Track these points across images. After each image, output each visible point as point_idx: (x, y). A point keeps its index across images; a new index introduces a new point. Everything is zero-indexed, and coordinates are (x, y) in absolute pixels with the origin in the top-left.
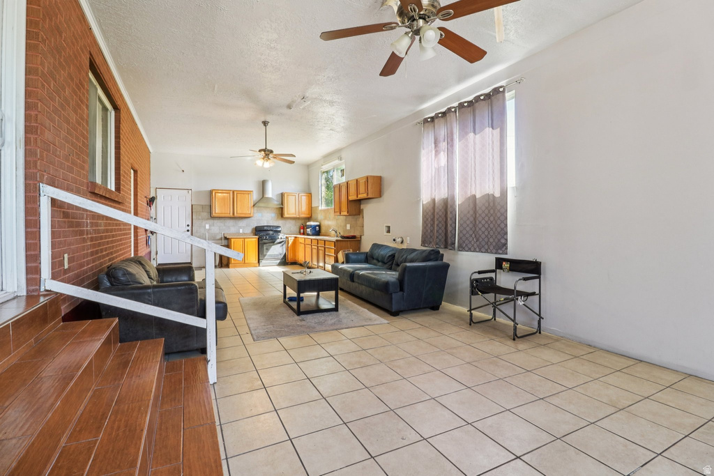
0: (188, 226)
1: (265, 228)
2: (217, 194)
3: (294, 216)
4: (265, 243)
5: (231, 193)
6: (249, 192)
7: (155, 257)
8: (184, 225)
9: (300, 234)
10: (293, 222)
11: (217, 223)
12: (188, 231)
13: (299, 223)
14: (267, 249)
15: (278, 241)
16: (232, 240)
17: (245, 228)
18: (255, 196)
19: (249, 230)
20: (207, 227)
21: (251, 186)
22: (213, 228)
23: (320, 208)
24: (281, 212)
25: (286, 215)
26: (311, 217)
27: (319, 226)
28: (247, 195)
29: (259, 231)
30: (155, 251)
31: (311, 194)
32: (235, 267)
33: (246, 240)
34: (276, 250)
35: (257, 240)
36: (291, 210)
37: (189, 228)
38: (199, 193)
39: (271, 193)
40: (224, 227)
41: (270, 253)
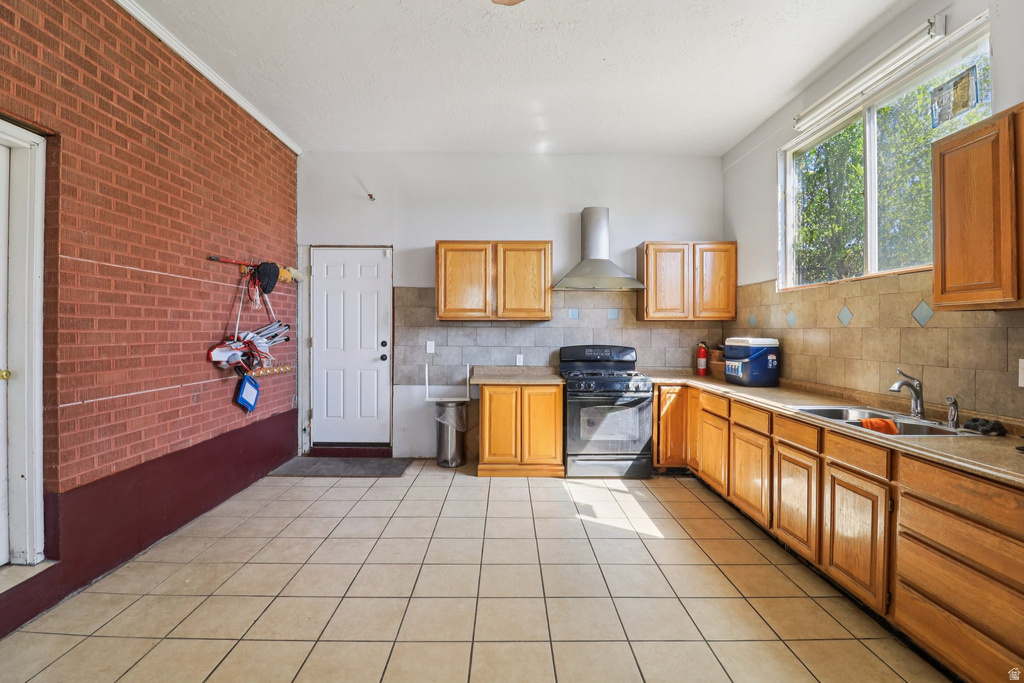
0: (384, 344)
1: (589, 353)
2: (450, 254)
3: (678, 315)
4: (584, 405)
5: (489, 248)
6: (540, 247)
7: (306, 424)
8: (376, 344)
9: (697, 373)
10: (673, 335)
11: (456, 336)
12: (383, 358)
13: (695, 337)
14: (592, 424)
15: (628, 396)
16: (487, 392)
17: (532, 351)
18: (559, 259)
19: (541, 359)
20: (431, 347)
21: (549, 227)
22: (445, 351)
23: (780, 286)
24: (636, 302)
25: (652, 314)
26: (734, 319)
27: (778, 351)
28: (533, 256)
29: (568, 361)
30: (307, 409)
31: (735, 243)
32: (492, 473)
33: (527, 391)
34: (621, 427)
35: (558, 391)
36: (669, 296)
37: (387, 351)
38: (410, 255)
39: (603, 247)
40: (475, 350)
41: (600, 435)
